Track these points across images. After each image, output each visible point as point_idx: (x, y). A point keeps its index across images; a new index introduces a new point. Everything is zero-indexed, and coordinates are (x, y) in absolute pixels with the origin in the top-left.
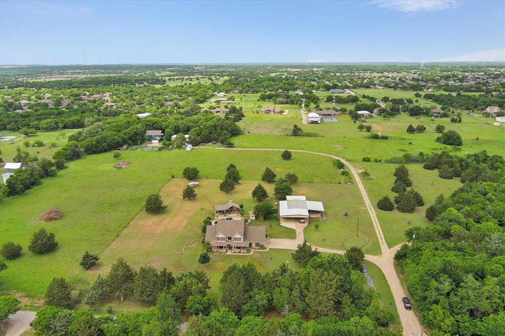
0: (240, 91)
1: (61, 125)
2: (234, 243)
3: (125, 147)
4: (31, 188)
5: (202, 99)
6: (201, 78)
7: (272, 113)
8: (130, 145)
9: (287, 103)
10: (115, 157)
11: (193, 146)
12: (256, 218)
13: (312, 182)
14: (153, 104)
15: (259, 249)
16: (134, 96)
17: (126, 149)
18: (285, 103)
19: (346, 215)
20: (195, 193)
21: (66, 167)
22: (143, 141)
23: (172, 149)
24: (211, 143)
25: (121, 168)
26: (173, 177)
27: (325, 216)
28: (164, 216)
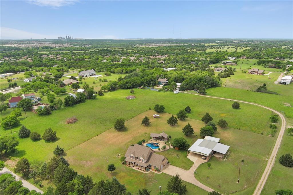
0: (247, 57)
1: (124, 71)
2: (138, 162)
3: (141, 87)
4: (78, 104)
5: (215, 61)
6: (232, 48)
7: (256, 74)
8: (145, 86)
9: (275, 68)
10: (131, 92)
11: (179, 91)
12: (174, 148)
13: (240, 129)
14: (183, 62)
15: (155, 171)
16: (178, 57)
17: (142, 88)
18: (273, 67)
19: (243, 161)
20: (150, 122)
21: (103, 95)
22: (155, 85)
23: (167, 91)
24: (193, 90)
25: (129, 99)
26: (150, 109)
27: (227, 158)
28: (123, 133)
